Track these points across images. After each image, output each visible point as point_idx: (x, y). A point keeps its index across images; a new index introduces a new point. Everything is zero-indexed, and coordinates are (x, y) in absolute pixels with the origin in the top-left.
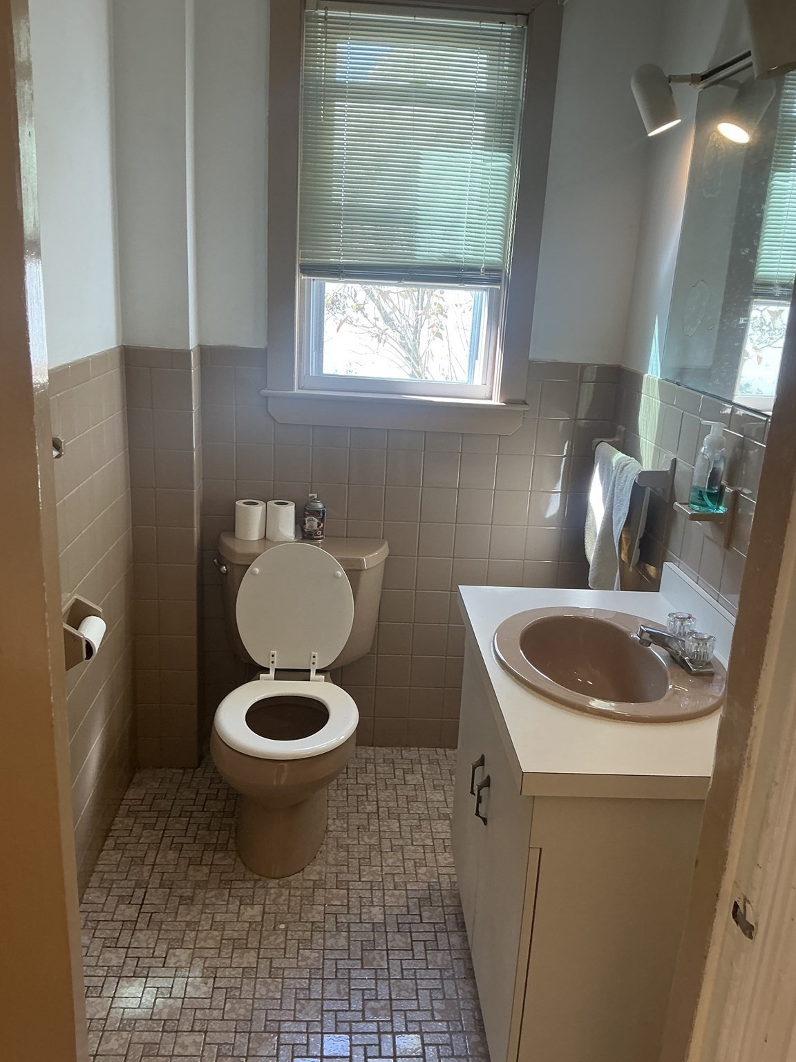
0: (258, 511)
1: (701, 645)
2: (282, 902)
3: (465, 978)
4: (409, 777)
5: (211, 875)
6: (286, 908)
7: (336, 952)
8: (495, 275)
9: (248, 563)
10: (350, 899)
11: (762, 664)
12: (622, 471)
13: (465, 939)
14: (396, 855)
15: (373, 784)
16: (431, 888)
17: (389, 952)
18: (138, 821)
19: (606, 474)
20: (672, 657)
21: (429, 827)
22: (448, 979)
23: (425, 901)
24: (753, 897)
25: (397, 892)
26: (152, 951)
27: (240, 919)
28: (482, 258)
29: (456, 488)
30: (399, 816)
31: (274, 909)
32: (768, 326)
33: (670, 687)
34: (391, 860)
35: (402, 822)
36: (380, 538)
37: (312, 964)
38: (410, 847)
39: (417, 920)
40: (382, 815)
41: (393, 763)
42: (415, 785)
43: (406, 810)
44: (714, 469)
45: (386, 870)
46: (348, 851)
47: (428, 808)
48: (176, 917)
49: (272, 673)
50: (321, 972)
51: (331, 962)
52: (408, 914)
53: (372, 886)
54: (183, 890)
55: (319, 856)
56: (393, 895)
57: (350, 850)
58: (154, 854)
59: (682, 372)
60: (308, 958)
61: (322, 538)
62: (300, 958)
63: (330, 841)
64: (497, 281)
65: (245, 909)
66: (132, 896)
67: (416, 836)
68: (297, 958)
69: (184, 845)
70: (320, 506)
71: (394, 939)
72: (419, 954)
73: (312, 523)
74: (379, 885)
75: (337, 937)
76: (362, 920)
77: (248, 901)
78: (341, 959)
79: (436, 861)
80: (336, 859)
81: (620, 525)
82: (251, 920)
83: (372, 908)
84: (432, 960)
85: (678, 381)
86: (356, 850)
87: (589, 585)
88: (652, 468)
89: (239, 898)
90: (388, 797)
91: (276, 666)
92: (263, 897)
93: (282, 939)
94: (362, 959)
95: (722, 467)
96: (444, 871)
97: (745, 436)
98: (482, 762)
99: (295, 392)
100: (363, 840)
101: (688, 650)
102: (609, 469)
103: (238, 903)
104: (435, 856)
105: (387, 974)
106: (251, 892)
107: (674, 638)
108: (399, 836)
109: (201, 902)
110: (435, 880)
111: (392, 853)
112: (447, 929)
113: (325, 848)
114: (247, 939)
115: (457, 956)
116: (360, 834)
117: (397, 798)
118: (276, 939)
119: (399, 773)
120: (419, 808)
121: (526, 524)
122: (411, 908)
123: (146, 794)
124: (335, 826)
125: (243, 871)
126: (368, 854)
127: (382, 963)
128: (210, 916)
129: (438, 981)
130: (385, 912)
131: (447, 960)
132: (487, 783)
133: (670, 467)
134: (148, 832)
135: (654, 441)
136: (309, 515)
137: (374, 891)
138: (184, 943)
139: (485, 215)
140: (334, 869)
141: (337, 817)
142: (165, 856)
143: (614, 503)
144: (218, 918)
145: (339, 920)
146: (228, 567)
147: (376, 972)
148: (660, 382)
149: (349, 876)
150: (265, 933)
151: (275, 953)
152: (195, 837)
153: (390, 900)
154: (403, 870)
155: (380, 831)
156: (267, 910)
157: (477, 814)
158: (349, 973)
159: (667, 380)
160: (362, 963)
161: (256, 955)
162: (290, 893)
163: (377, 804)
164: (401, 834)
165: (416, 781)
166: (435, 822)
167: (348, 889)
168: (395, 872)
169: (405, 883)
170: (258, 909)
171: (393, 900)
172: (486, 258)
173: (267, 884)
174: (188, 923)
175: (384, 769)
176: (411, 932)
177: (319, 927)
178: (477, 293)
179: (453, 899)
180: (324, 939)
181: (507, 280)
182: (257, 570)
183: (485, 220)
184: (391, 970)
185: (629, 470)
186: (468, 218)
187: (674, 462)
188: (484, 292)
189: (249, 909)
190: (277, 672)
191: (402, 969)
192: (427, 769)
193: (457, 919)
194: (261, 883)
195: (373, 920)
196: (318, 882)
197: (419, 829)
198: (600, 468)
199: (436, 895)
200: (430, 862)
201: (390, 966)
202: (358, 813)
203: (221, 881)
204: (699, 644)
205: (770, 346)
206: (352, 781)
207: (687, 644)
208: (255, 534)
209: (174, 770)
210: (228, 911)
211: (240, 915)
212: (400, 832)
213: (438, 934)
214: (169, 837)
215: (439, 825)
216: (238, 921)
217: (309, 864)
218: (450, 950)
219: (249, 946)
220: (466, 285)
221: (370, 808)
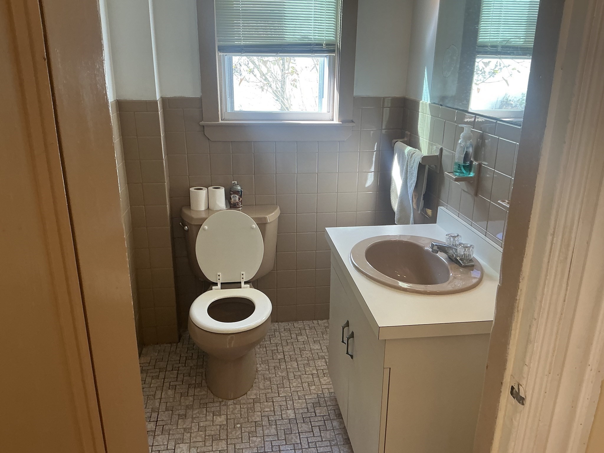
0: (203, 193)
1: (466, 250)
2: (236, 412)
3: (344, 444)
4: (299, 338)
5: (195, 401)
6: (239, 415)
7: (270, 437)
8: (331, 48)
9: (201, 224)
10: (275, 407)
11: (524, 254)
12: (411, 157)
13: (342, 423)
14: (297, 381)
15: (280, 343)
16: (319, 397)
17: (300, 434)
18: (148, 375)
19: (401, 159)
20: (450, 258)
21: (314, 364)
22: (334, 445)
23: (317, 404)
24: (523, 383)
25: (300, 401)
26: (166, 447)
27: (214, 424)
28: (324, 38)
29: (316, 173)
30: (296, 359)
31: (233, 416)
32: (481, 71)
33: (451, 274)
34: (295, 384)
35: (299, 363)
36: (275, 204)
37: (258, 445)
38: (305, 375)
39: (313, 415)
40: (287, 360)
41: (290, 331)
42: (303, 342)
43: (300, 355)
44: (466, 152)
45: (293, 389)
46: (270, 381)
47: (312, 353)
48: (177, 427)
49: (219, 286)
50: (263, 448)
51: (269, 442)
52: (308, 412)
53: (286, 399)
54: (180, 411)
55: (254, 385)
56: (298, 403)
57: (272, 380)
58: (160, 393)
59: (443, 98)
60: (255, 442)
61: (241, 207)
62: (250, 442)
63: (260, 376)
64: (333, 51)
65: (216, 418)
66: (151, 417)
67: (307, 369)
68: (249, 442)
69: (177, 386)
70: (239, 188)
71: (302, 426)
72: (316, 433)
73: (235, 198)
74: (290, 398)
75: (270, 428)
76: (283, 418)
77: (218, 413)
78: (273, 440)
79: (320, 382)
80: (264, 386)
81: (412, 188)
82: (220, 424)
83: (288, 411)
84: (324, 436)
85: (441, 103)
86: (275, 380)
87: (396, 222)
88: (428, 154)
89: (212, 412)
90: (289, 349)
91: (221, 281)
92: (226, 411)
93: (239, 432)
94: (285, 439)
95: (471, 150)
96: (325, 387)
97: (483, 132)
98: (347, 324)
99: (220, 122)
100: (278, 374)
101: (459, 253)
102: (403, 156)
103: (212, 415)
104: (319, 379)
105: (300, 446)
106: (218, 409)
107: (450, 247)
108: (298, 370)
109: (191, 416)
110: (320, 392)
111: (295, 380)
112: (330, 418)
113: (257, 380)
114: (219, 435)
115: (338, 433)
116: (276, 371)
117: (294, 350)
118: (236, 433)
119: (294, 336)
120: (307, 354)
121: (357, 191)
122: (309, 408)
123: (151, 360)
124: (261, 367)
125: (212, 397)
126: (282, 381)
127: (297, 440)
128: (197, 424)
129: (329, 447)
130: (295, 412)
131: (332, 436)
132: (352, 335)
133: (439, 152)
134: (155, 381)
135: (428, 139)
136: (233, 194)
137: (287, 402)
138: (184, 440)
139: (324, 13)
140: (263, 391)
141: (262, 363)
142: (166, 393)
143: (408, 176)
144: (202, 424)
145: (270, 419)
146: (188, 226)
147: (294, 445)
148: (429, 104)
149: (272, 394)
150: (229, 430)
151: (237, 441)
152: (183, 381)
153: (297, 405)
154: (302, 388)
155: (287, 368)
156: (229, 417)
157: (347, 353)
158: (279, 447)
159: (434, 103)
160: (286, 442)
161: (226, 443)
162: (240, 407)
163: (284, 354)
164: (299, 369)
165: (304, 339)
166: (317, 360)
167: (273, 402)
168: (298, 390)
169: (305, 396)
170: (223, 417)
171: (299, 405)
172: (326, 37)
173: (227, 403)
174: (185, 429)
175: (285, 334)
176: (310, 422)
177: (260, 424)
178: (321, 58)
179: (332, 402)
180: (263, 431)
181: (339, 50)
182: (206, 227)
183: (324, 15)
184: (302, 444)
185: (415, 156)
186: (314, 15)
187: (441, 150)
188: (325, 58)
189: (218, 418)
190: (222, 285)
191: (308, 443)
192: (309, 332)
193: (335, 413)
194: (223, 403)
195: (289, 417)
196: (255, 399)
197: (308, 365)
198: (398, 156)
199: (322, 400)
200: (317, 383)
201: (301, 441)
202: (273, 359)
203: (200, 404)
204: (465, 250)
205: (483, 82)
206: (268, 342)
207: (458, 251)
208: (202, 207)
209: (166, 345)
210: (207, 420)
211: (214, 422)
212: (298, 368)
213: (326, 421)
214: (168, 382)
215: (319, 362)
216: (213, 425)
217: (249, 390)
218: (333, 429)
219: (221, 438)
220: (315, 54)
221: (280, 356)
